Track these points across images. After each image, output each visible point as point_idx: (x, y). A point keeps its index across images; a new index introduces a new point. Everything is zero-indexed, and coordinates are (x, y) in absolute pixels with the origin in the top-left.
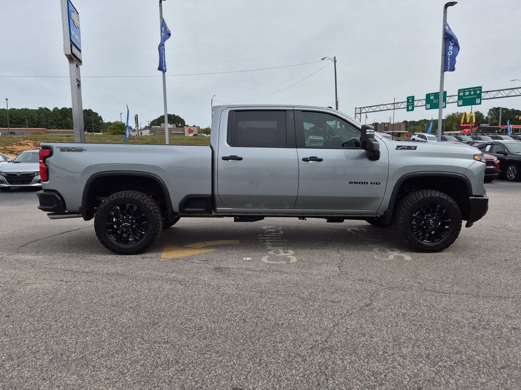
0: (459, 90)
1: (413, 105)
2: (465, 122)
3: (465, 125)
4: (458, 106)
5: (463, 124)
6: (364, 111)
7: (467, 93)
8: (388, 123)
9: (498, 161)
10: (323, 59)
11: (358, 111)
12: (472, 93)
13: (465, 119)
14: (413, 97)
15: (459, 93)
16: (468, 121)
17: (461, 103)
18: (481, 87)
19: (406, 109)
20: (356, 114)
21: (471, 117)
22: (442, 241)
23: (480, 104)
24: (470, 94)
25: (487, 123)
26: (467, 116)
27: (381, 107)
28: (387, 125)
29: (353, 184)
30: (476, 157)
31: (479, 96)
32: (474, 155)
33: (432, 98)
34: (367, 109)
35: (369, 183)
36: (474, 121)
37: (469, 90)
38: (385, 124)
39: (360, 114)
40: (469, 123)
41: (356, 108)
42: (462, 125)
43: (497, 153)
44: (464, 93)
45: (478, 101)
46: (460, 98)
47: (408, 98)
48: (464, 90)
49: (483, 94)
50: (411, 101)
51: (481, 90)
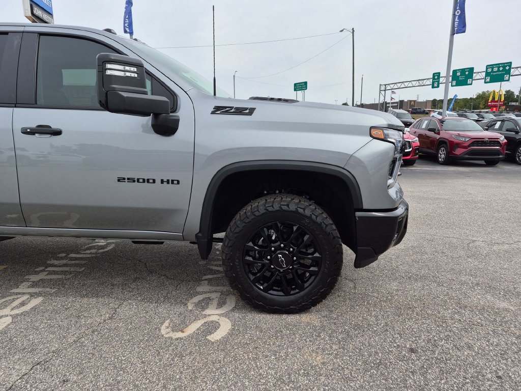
0: (487, 66)
1: (438, 82)
2: (493, 100)
3: (493, 103)
4: (485, 82)
5: (491, 102)
6: (388, 88)
7: (496, 69)
8: (414, 101)
9: (506, 141)
10: (341, 31)
11: (383, 88)
12: (501, 69)
13: (494, 98)
14: (439, 73)
15: (487, 69)
16: (496, 99)
17: (488, 80)
18: (511, 63)
19: (431, 86)
20: (380, 91)
21: (500, 96)
22: (302, 293)
23: (508, 80)
24: (499, 70)
25: (516, 101)
26: (496, 94)
27: (406, 84)
28: (412, 103)
29: (126, 184)
30: (374, 132)
31: (508, 72)
32: (371, 128)
33: (459, 74)
34: (392, 86)
35: (158, 181)
36: (503, 99)
37: (498, 65)
38: (411, 101)
39: (385, 90)
40: (497, 102)
41: (381, 85)
42: (489, 104)
43: (507, 130)
44: (493, 69)
45: (506, 77)
46: (487, 74)
47: (434, 74)
48: (492, 66)
49: (512, 70)
50: (436, 77)
51: (510, 66)
